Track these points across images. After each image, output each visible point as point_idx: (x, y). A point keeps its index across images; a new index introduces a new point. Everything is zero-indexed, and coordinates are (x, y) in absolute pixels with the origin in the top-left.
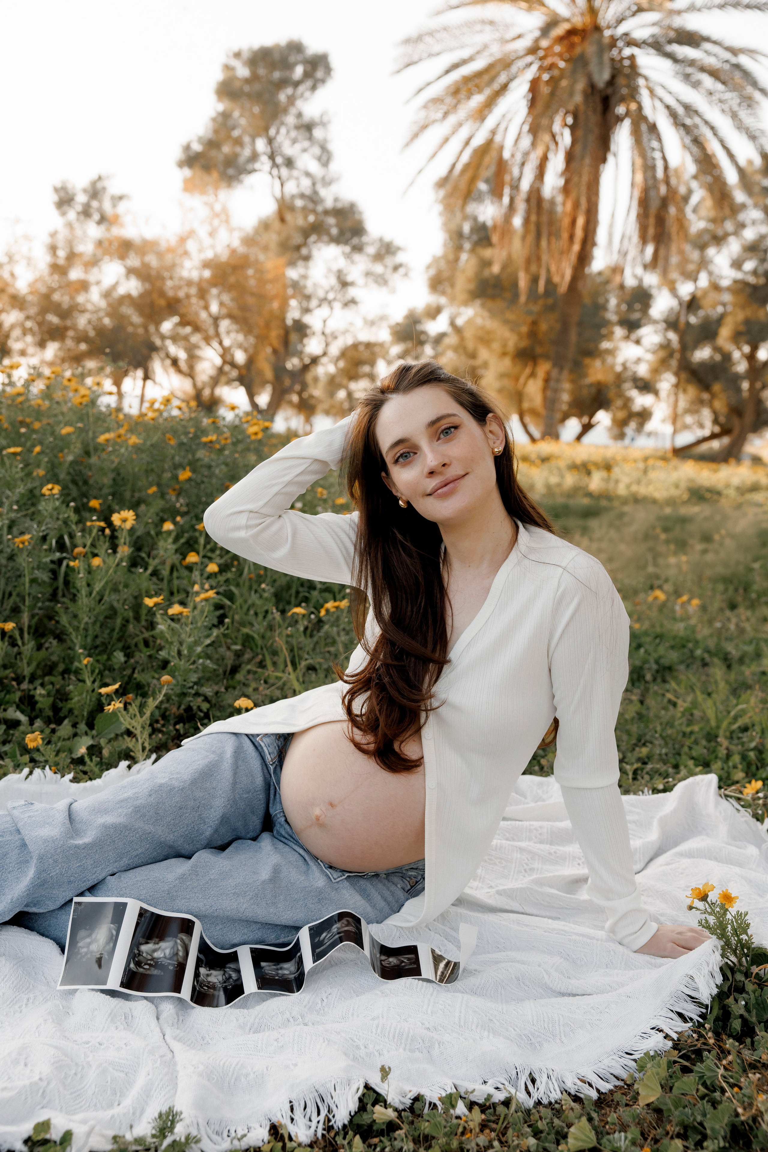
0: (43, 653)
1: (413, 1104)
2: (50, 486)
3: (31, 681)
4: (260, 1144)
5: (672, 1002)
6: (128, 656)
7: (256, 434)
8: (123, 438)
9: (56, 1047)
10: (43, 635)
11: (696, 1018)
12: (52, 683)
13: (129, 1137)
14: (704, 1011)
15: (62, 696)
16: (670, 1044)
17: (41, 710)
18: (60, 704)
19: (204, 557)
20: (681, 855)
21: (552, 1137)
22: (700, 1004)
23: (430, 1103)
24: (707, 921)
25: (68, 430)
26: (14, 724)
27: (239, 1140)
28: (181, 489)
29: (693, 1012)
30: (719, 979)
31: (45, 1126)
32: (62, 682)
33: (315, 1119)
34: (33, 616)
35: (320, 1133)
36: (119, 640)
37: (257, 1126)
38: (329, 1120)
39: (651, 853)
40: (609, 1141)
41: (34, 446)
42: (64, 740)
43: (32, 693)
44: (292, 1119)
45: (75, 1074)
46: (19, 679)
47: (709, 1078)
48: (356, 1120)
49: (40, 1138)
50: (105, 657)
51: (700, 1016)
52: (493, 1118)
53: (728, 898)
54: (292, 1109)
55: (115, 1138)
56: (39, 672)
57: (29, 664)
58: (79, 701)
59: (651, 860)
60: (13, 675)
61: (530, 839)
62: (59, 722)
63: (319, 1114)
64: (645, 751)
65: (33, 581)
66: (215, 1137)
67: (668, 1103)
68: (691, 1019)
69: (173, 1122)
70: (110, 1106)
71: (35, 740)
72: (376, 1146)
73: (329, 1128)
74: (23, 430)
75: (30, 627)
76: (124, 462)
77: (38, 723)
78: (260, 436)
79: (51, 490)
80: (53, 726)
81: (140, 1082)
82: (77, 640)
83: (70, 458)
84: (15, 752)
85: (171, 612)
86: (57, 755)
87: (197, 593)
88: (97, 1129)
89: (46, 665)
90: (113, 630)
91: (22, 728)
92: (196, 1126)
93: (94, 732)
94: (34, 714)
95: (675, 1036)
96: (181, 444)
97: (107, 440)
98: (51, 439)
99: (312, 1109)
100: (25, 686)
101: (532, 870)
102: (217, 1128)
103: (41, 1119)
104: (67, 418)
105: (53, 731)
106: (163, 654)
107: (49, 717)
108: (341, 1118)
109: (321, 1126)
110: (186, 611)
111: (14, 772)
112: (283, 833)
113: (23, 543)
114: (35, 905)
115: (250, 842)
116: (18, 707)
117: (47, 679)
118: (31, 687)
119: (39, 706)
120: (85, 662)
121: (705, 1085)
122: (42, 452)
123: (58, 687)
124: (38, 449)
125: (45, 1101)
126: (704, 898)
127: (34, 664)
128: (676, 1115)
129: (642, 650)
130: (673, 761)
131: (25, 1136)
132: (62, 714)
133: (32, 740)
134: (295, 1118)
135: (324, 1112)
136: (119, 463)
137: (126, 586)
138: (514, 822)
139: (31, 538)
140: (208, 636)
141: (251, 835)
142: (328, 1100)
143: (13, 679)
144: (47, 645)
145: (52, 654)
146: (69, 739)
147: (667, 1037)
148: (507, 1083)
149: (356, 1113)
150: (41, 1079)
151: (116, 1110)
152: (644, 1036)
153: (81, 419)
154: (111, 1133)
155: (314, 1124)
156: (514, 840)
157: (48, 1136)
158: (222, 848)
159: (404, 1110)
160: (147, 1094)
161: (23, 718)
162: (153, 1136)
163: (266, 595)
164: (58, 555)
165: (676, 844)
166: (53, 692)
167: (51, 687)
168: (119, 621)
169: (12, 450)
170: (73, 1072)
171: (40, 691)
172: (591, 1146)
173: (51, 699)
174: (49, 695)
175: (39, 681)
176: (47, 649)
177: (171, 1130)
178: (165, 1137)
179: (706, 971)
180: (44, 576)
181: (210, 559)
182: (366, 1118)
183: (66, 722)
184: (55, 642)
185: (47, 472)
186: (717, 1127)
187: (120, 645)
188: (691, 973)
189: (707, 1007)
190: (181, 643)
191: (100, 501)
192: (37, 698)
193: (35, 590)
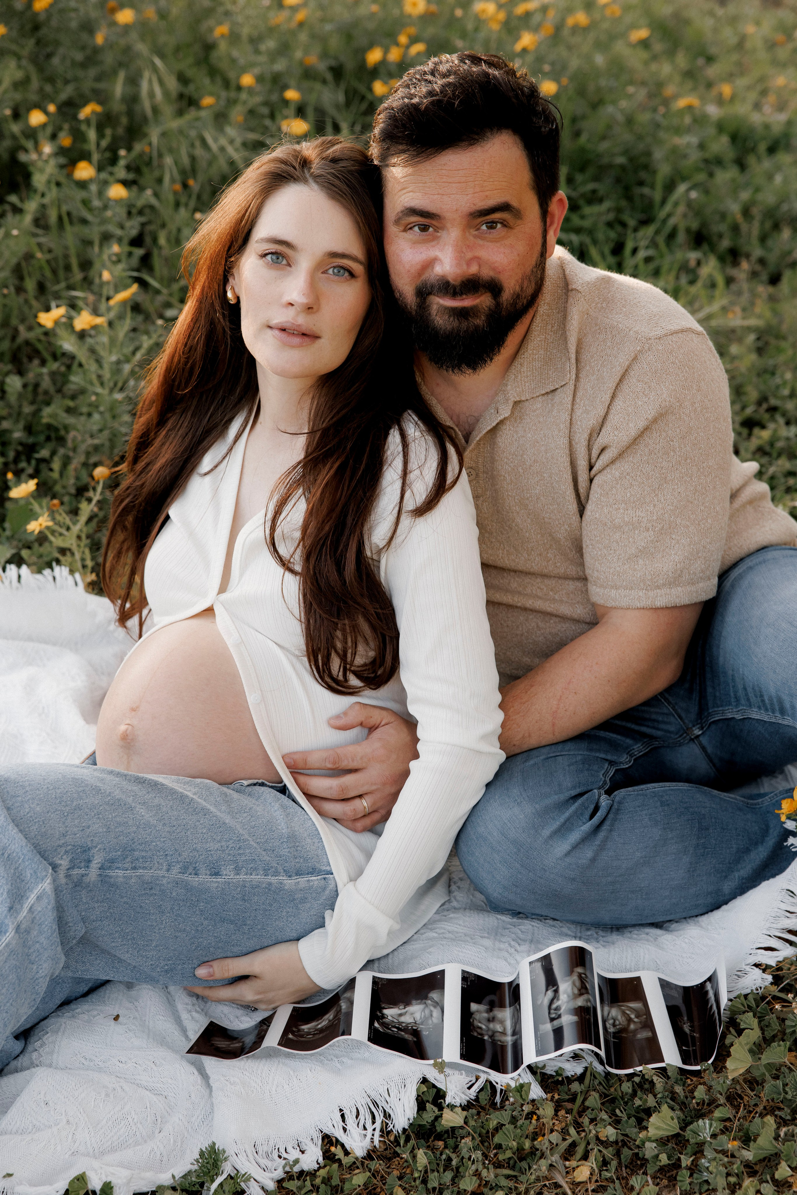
1: (477, 1096)
4: (316, 1166)
31: (81, 1179)
33: (370, 1126)
35: (377, 1139)
37: (310, 1144)
38: (387, 1126)
40: (693, 1131)
44: (345, 1130)
48: (417, 1124)
54: (343, 1117)
67: (759, 1072)
69: (217, 1161)
73: (387, 1134)
102: (265, 1150)
108: (400, 1123)
134: (348, 1127)
135: (379, 1119)
142: (382, 1104)
149: (415, 1118)
155: (369, 1132)
159: (471, 1107)
172: (674, 1133)
182: (426, 1118)
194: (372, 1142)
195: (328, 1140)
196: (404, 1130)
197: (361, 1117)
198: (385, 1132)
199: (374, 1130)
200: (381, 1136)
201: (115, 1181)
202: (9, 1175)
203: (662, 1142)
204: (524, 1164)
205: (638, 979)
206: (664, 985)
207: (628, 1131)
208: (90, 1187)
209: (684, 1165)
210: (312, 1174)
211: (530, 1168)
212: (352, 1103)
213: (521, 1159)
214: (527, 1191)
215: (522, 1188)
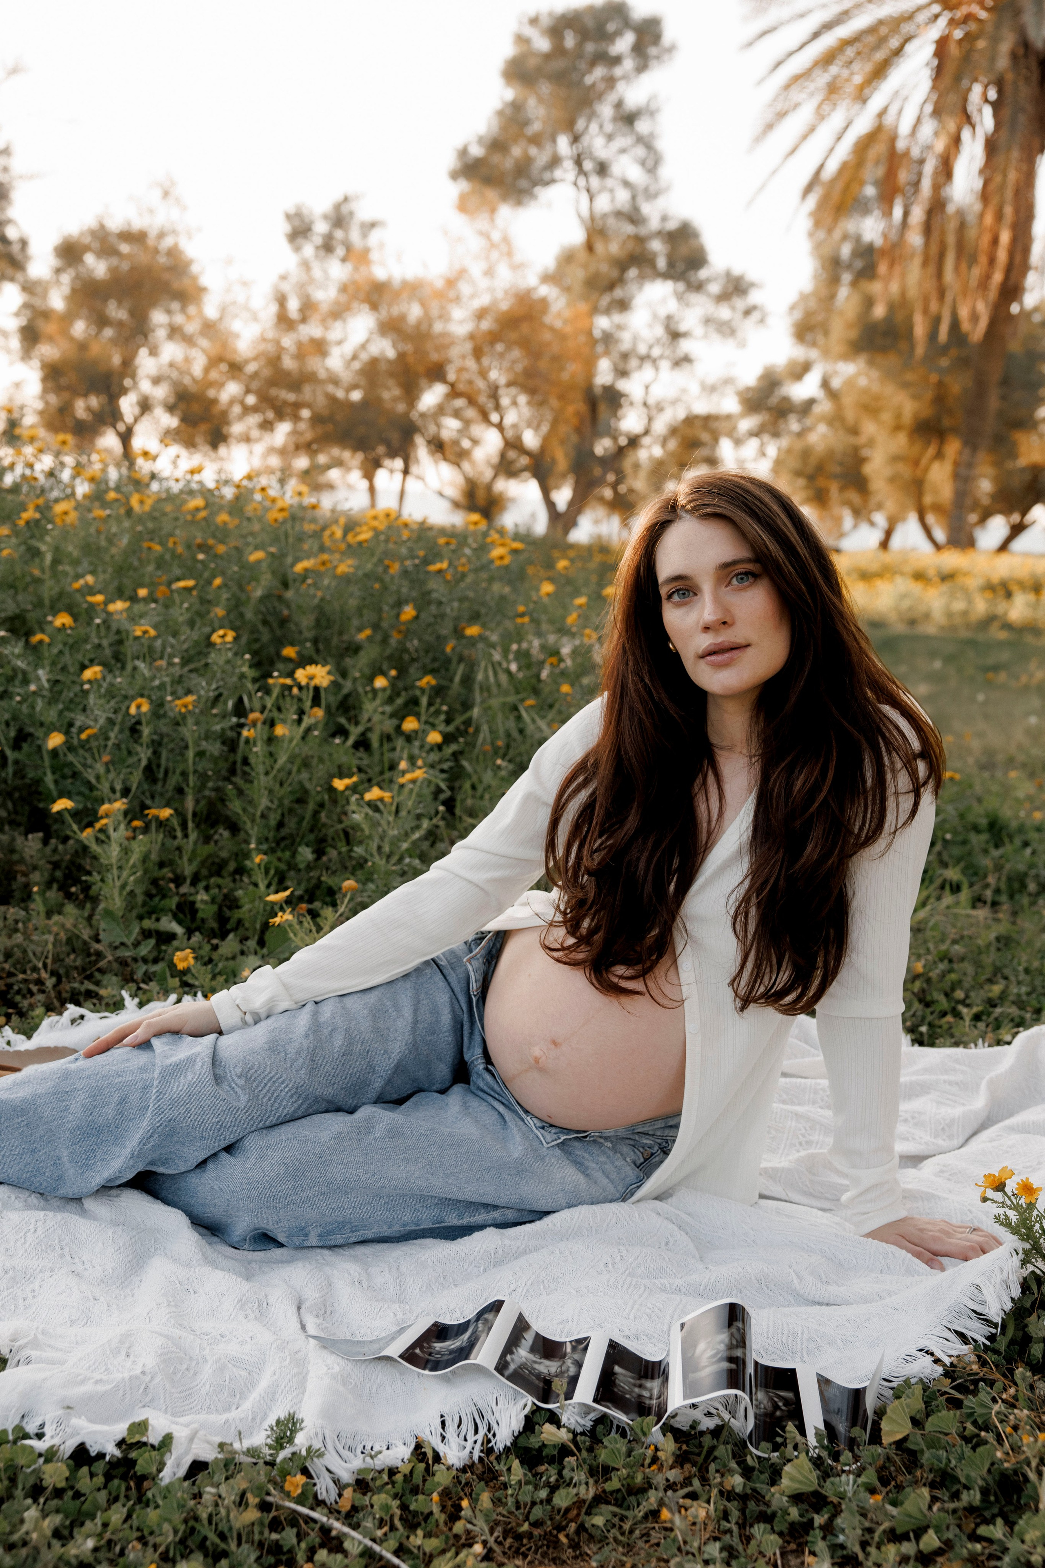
0: (210, 848)
1: (594, 1427)
2: (221, 632)
3: (194, 883)
4: (399, 1464)
5: (950, 1318)
6: (319, 853)
7: (501, 558)
8: (329, 565)
9: (167, 1337)
10: (214, 824)
11: (982, 1340)
12: (219, 887)
13: (237, 1446)
14: (994, 1331)
15: (230, 903)
16: (940, 1370)
17: (203, 920)
18: (228, 913)
19: (426, 722)
20: (1012, 1129)
21: (765, 1477)
22: (988, 1322)
23: (618, 1427)
24: (1007, 1217)
25: (258, 555)
26: (168, 938)
27: (372, 1457)
28: (408, 630)
29: (978, 1332)
30: (1016, 1292)
31: (141, 1427)
32: (231, 885)
33: (471, 1438)
34: (197, 802)
35: (476, 1455)
36: (311, 830)
37: (400, 1443)
38: (489, 1441)
39: (975, 1126)
40: (833, 1484)
41: (214, 577)
42: (227, 959)
43: (191, 898)
44: (443, 1438)
45: (188, 1369)
46: (178, 880)
47: (981, 1415)
48: (522, 1442)
49: (134, 1441)
50: (288, 854)
51: (988, 1338)
52: (696, 1450)
53: (1027, 1188)
54: (443, 1423)
55: (221, 1446)
56: (204, 872)
57: (190, 861)
58: (250, 911)
59: (974, 1134)
60: (170, 875)
61: (814, 1102)
62: (223, 937)
63: (476, 1431)
64: (996, 989)
65: (201, 754)
66: (345, 1453)
67: (917, 1442)
68: (975, 1341)
69: (294, 1432)
70: (227, 1409)
71: (185, 959)
72: (542, 1474)
73: (490, 1451)
74: (201, 557)
75: (195, 814)
76: (328, 597)
77: (197, 938)
78: (507, 561)
79: (223, 637)
80: (215, 941)
81: (264, 1384)
82: (254, 831)
83: (259, 593)
84: (164, 973)
85: (368, 796)
86: (214, 977)
87: (404, 773)
88: (201, 1433)
89: (213, 863)
90: (302, 819)
91: (175, 943)
92: (321, 1438)
93: (265, 951)
94: (194, 926)
95: (947, 1361)
96: (405, 573)
97: (306, 570)
98: (236, 569)
99: (468, 1426)
100: (185, 889)
101: (809, 1143)
102: (350, 1442)
103: (137, 1419)
104: (259, 540)
105: (215, 948)
106: (359, 850)
107: (212, 929)
108: (503, 1438)
109: (478, 1447)
110: (387, 795)
111: (158, 999)
112: (482, 1085)
113: (186, 706)
114: (163, 1164)
115: (436, 1095)
116: (175, 917)
117: (213, 880)
118: (192, 890)
119: (200, 915)
120: (257, 860)
121: (975, 1423)
122: (225, 585)
123: (225, 891)
124: (218, 581)
125: (147, 1399)
126: (1000, 1187)
127: (195, 864)
128: (927, 1458)
129: (1028, 851)
130: (1035, 1003)
131: (119, 1437)
132: (229, 927)
133: (181, 960)
134: (447, 1436)
135: (482, 1431)
136: (322, 599)
137: (321, 760)
138: (794, 1080)
139: (198, 701)
140: (418, 827)
141: (437, 1086)
142: (488, 1416)
143: (172, 880)
144: (216, 837)
145: (221, 849)
146: (234, 958)
147: (937, 1361)
148: (721, 1408)
149: (520, 1433)
150: (143, 1373)
151: (234, 1414)
152: (909, 1358)
153: (275, 540)
154: (218, 1439)
155: (469, 1445)
156: (793, 1103)
157: (144, 1439)
158: (400, 1102)
159: (583, 1434)
160: (271, 1397)
161: (178, 930)
162: (270, 1447)
163: (503, 773)
164: (234, 720)
165: (1011, 1115)
166: (220, 898)
167: (216, 891)
168: (311, 806)
169: (182, 584)
170: (185, 1367)
171: (202, 896)
172: (811, 1489)
173: (215, 908)
174: (213, 901)
175: (203, 884)
176: (216, 842)
177: (291, 1441)
178: (282, 1448)
179: (998, 1279)
180: (215, 748)
181: (433, 726)
182: (534, 1442)
183: (231, 936)
184: (226, 834)
185: (229, 612)
186: (973, 1474)
187: (312, 837)
188: (978, 1282)
189: (995, 1326)
190: (382, 838)
191: (297, 649)
192: (198, 905)
193: (205, 765)
194: (471, 1456)
196: (506, 1445)
197: (464, 1427)
198: (486, 1447)
199: (475, 1442)
200: (482, 1452)
201: (176, 1434)
202: (69, 1408)
203: (797, 1498)
204: (632, 1500)
205: (793, 1369)
206: (824, 1382)
207: (758, 1486)
208: (150, 1438)
209: (817, 1525)
210: (394, 1470)
211: (639, 1505)
212: (456, 1409)
213: (631, 1493)
214: (631, 1532)
215: (627, 1527)
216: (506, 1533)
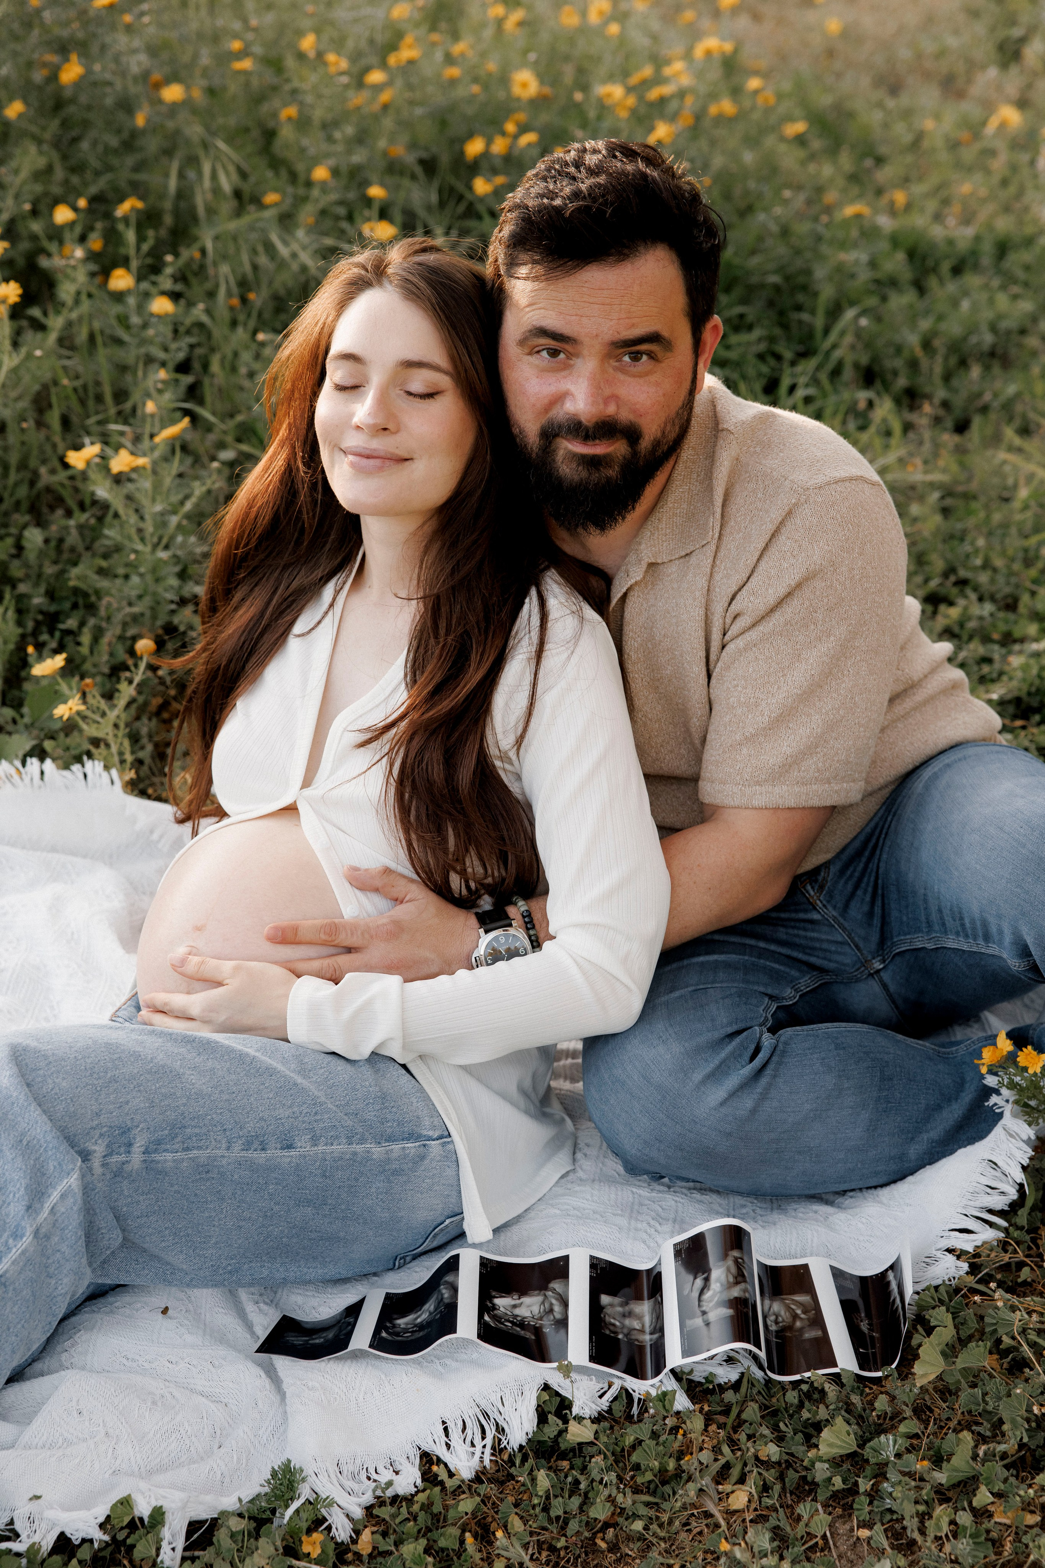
1: (612, 1408)
4: (413, 1489)
31: (126, 1502)
33: (479, 1442)
37: (406, 1463)
38: (499, 1442)
44: (448, 1446)
48: (537, 1440)
49: (121, 1519)
54: (446, 1430)
63: (484, 1435)
69: (293, 1482)
73: (500, 1452)
102: (351, 1469)
103: (117, 1493)
108: (516, 1438)
131: (100, 1519)
134: (452, 1443)
135: (490, 1433)
142: (494, 1415)
147: (961, 1257)
149: (534, 1432)
155: (478, 1450)
157: (132, 1516)
159: (601, 1418)
172: (850, 1451)
177: (294, 1492)
182: (548, 1432)
194: (482, 1462)
195: (427, 1459)
196: (521, 1447)
197: (469, 1431)
198: (497, 1449)
199: (484, 1447)
200: (492, 1455)
201: (167, 1505)
202: (37, 1497)
203: (836, 1463)
204: (667, 1489)
205: (806, 1267)
206: (837, 1274)
207: (793, 1449)
208: (137, 1513)
209: (862, 1490)
210: (409, 1499)
211: (674, 1493)
212: (458, 1414)
213: (664, 1483)
214: (671, 1522)
215: (665, 1518)
216: (540, 1545)
